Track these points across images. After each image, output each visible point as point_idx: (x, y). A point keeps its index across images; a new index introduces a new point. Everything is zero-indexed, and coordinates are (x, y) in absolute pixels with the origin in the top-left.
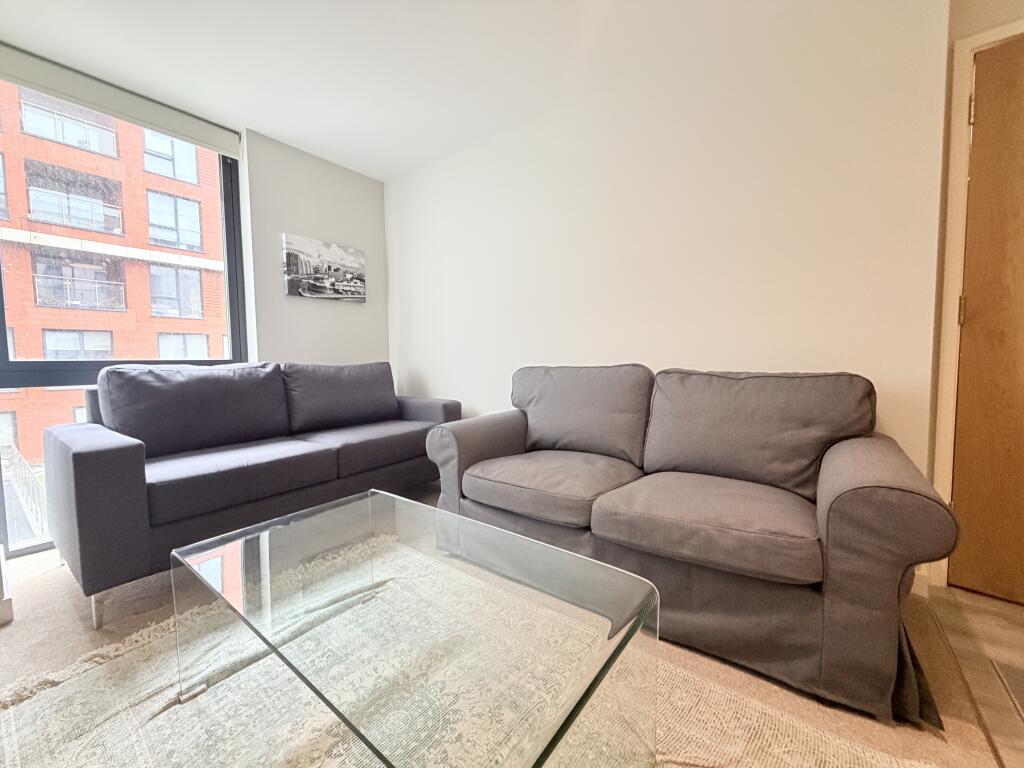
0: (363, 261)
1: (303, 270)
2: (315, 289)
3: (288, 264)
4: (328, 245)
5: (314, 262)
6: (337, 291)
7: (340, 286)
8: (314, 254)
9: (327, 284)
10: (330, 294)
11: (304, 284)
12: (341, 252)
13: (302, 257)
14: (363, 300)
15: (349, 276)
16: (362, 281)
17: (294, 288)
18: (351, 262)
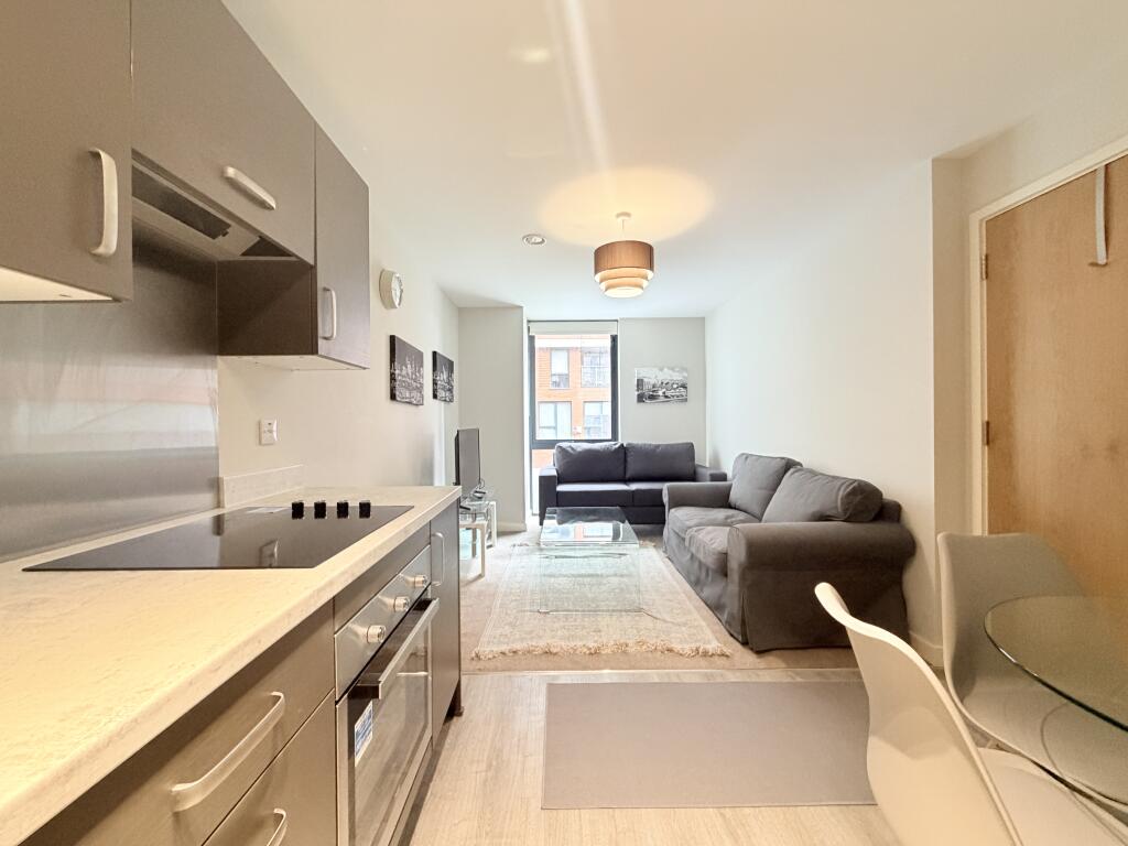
0: (686, 375)
1: (646, 387)
2: (652, 397)
3: (638, 385)
4: (661, 370)
5: (653, 381)
6: (666, 397)
7: (668, 394)
8: (653, 377)
9: (660, 393)
10: (662, 399)
11: (646, 395)
12: (671, 372)
13: (645, 380)
14: (686, 400)
15: (675, 386)
16: (686, 388)
17: (641, 398)
18: (677, 377)
